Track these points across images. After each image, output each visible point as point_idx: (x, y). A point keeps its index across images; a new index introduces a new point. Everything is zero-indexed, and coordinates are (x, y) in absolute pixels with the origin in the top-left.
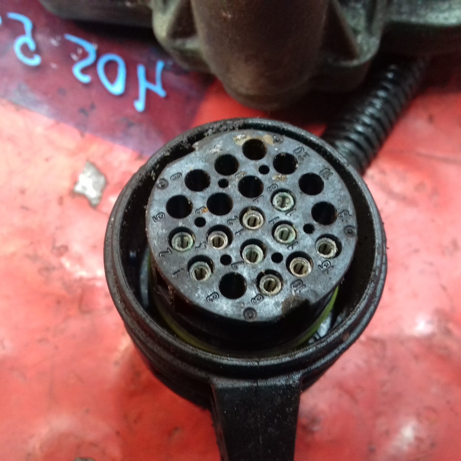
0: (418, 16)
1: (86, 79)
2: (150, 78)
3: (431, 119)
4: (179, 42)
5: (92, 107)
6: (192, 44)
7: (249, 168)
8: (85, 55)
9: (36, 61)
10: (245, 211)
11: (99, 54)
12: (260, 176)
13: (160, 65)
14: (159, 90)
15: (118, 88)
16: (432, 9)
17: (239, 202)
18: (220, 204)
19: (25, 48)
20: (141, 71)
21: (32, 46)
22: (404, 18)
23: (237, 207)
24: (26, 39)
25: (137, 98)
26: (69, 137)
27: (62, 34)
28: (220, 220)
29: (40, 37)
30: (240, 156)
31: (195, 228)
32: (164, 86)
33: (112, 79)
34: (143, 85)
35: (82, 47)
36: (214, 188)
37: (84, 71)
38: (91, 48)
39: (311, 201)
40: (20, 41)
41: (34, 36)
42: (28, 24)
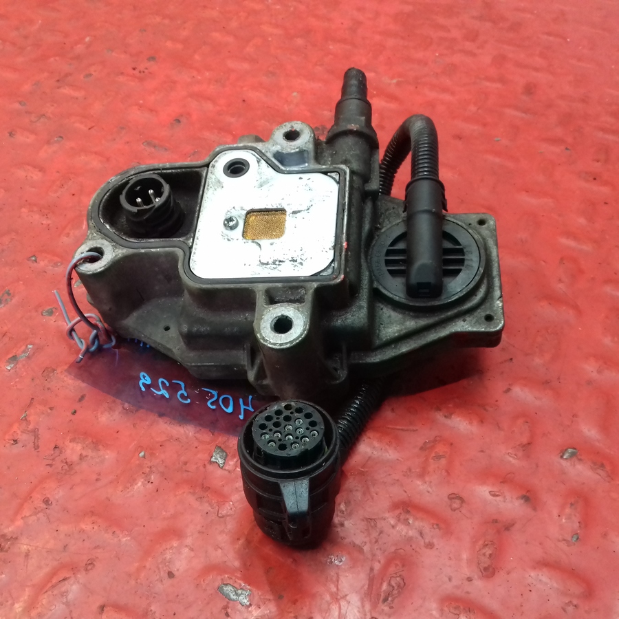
0: (362, 360)
1: (214, 407)
2: (246, 403)
3: (393, 410)
4: (259, 382)
5: (217, 420)
6: (265, 382)
7: (287, 413)
8: (212, 396)
9: (189, 401)
10: (286, 426)
11: (219, 396)
12: (291, 415)
13: (250, 397)
14: (250, 409)
15: (230, 410)
16: (368, 357)
17: (283, 423)
18: (277, 425)
19: (182, 396)
20: (241, 401)
21: (186, 395)
22: (357, 361)
23: (283, 425)
24: (183, 391)
25: (240, 414)
26: (206, 436)
27: (200, 388)
28: (278, 429)
29: (188, 390)
30: (283, 410)
31: (269, 432)
32: (253, 407)
33: (227, 406)
34: (243, 407)
35: (210, 392)
36: (275, 420)
37: (212, 404)
38: (215, 393)
39: (309, 420)
40: (179, 393)
41: (185, 390)
42: (183, 385)
